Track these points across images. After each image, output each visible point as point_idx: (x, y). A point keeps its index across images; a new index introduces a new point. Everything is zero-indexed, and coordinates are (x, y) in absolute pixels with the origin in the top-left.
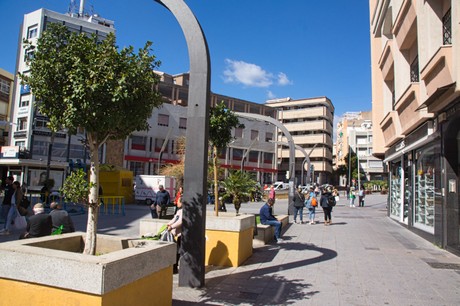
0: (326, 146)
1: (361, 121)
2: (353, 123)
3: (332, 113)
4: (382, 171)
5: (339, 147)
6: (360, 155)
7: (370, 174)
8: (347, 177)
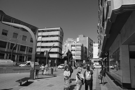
0: (59, 48)
1: (73, 42)
2: (70, 42)
3: (63, 35)
4: (80, 59)
5: (65, 51)
6: (73, 52)
7: (76, 60)
8: (67, 61)
